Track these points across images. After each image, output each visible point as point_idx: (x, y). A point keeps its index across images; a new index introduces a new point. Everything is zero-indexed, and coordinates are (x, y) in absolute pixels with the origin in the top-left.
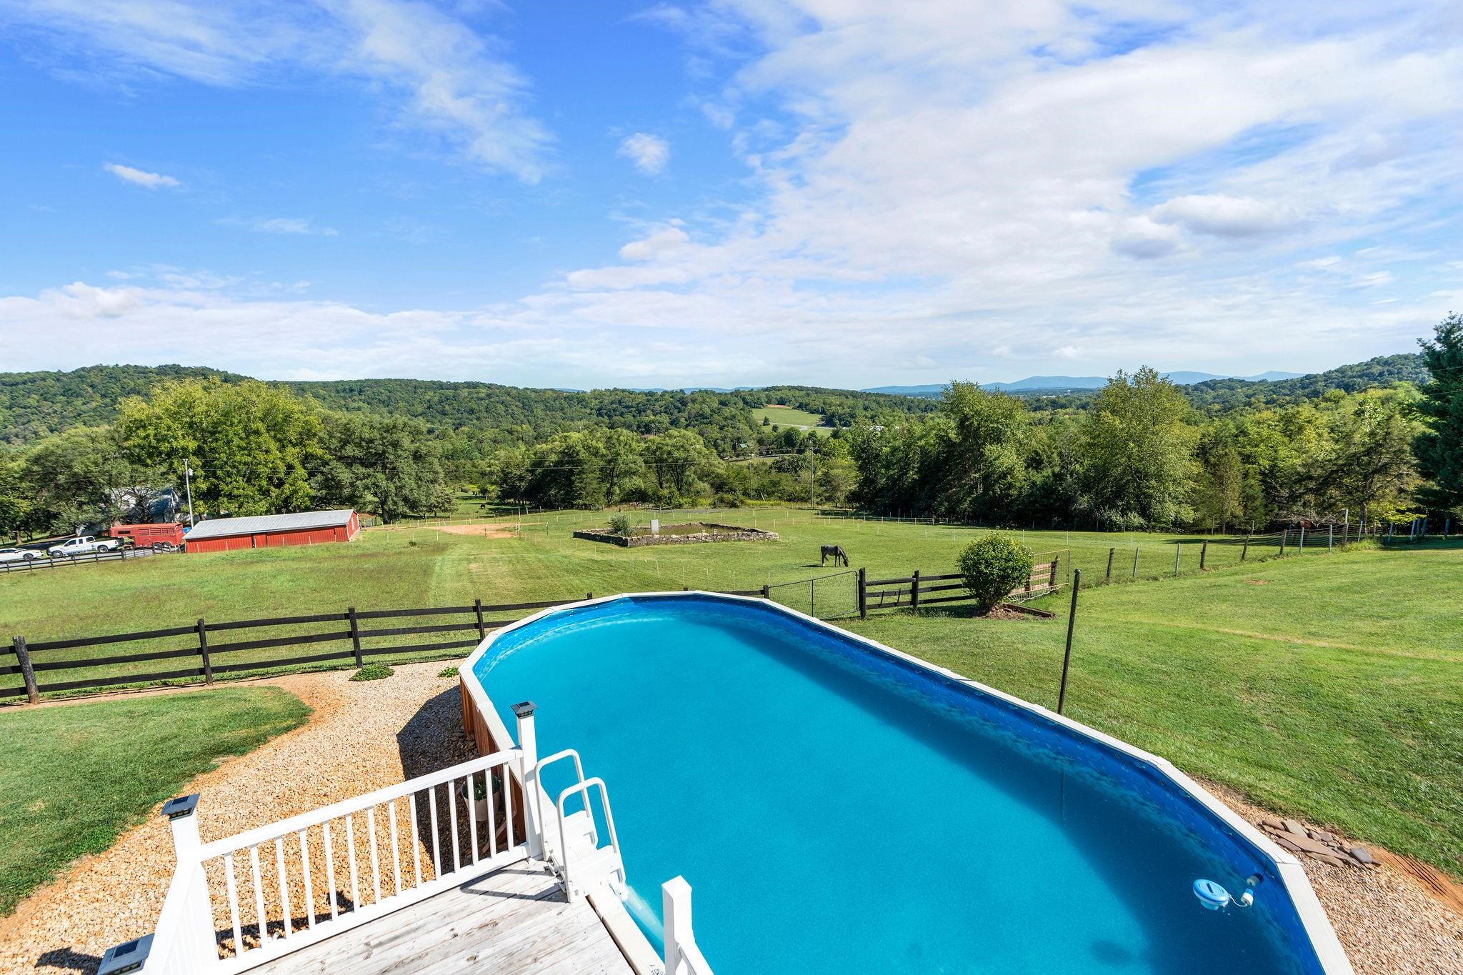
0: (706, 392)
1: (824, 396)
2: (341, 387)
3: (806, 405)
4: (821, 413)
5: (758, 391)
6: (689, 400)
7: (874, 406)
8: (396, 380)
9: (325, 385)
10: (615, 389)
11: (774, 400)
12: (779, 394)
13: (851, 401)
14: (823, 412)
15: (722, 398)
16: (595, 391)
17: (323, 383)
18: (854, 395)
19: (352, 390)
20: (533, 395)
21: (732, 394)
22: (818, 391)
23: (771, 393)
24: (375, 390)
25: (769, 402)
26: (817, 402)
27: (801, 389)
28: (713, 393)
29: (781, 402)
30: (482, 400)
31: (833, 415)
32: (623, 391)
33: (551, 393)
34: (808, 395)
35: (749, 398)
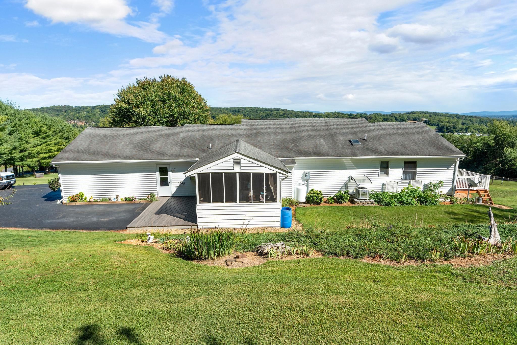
0: (377, 114)
1: (440, 117)
2: (232, 110)
3: (429, 121)
4: (437, 126)
5: (404, 114)
6: (369, 118)
7: (468, 122)
8: (250, 107)
9: (227, 109)
10: (335, 112)
11: (411, 118)
12: (415, 115)
13: (455, 120)
14: (438, 125)
15: (385, 117)
16: (326, 113)
17: (226, 108)
18: (458, 116)
19: (235, 111)
20: (301, 114)
21: (390, 115)
22: (436, 114)
23: (410, 115)
24: (243, 111)
25: (409, 119)
26: (436, 121)
27: (427, 113)
28: (381, 115)
29: (415, 120)
30: (281, 116)
31: (443, 127)
32: (339, 113)
33: (308, 113)
34: (431, 116)
35: (398, 117)
